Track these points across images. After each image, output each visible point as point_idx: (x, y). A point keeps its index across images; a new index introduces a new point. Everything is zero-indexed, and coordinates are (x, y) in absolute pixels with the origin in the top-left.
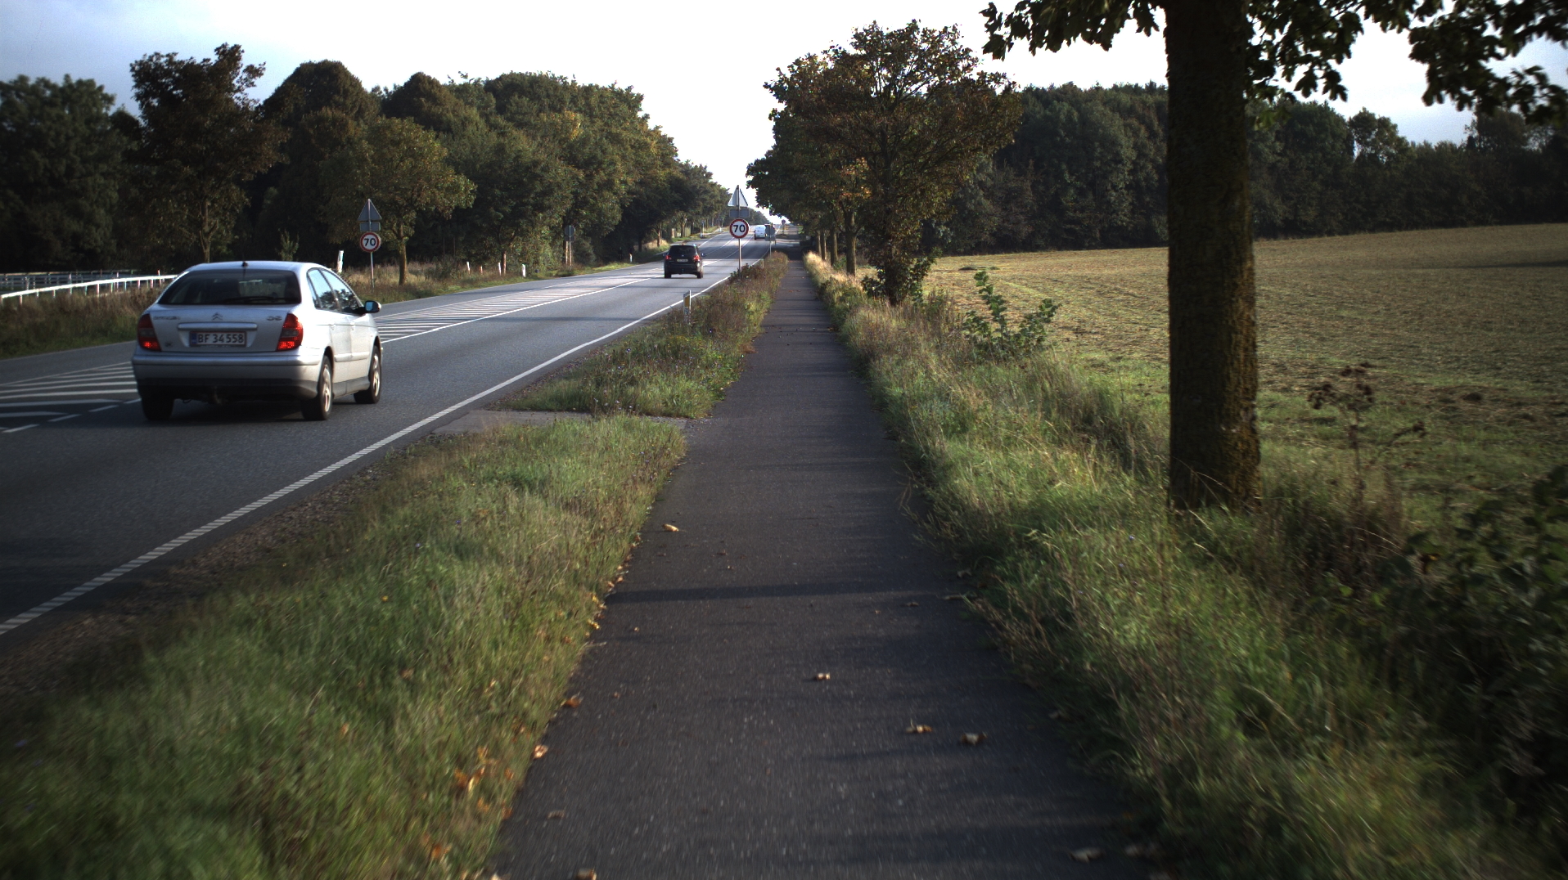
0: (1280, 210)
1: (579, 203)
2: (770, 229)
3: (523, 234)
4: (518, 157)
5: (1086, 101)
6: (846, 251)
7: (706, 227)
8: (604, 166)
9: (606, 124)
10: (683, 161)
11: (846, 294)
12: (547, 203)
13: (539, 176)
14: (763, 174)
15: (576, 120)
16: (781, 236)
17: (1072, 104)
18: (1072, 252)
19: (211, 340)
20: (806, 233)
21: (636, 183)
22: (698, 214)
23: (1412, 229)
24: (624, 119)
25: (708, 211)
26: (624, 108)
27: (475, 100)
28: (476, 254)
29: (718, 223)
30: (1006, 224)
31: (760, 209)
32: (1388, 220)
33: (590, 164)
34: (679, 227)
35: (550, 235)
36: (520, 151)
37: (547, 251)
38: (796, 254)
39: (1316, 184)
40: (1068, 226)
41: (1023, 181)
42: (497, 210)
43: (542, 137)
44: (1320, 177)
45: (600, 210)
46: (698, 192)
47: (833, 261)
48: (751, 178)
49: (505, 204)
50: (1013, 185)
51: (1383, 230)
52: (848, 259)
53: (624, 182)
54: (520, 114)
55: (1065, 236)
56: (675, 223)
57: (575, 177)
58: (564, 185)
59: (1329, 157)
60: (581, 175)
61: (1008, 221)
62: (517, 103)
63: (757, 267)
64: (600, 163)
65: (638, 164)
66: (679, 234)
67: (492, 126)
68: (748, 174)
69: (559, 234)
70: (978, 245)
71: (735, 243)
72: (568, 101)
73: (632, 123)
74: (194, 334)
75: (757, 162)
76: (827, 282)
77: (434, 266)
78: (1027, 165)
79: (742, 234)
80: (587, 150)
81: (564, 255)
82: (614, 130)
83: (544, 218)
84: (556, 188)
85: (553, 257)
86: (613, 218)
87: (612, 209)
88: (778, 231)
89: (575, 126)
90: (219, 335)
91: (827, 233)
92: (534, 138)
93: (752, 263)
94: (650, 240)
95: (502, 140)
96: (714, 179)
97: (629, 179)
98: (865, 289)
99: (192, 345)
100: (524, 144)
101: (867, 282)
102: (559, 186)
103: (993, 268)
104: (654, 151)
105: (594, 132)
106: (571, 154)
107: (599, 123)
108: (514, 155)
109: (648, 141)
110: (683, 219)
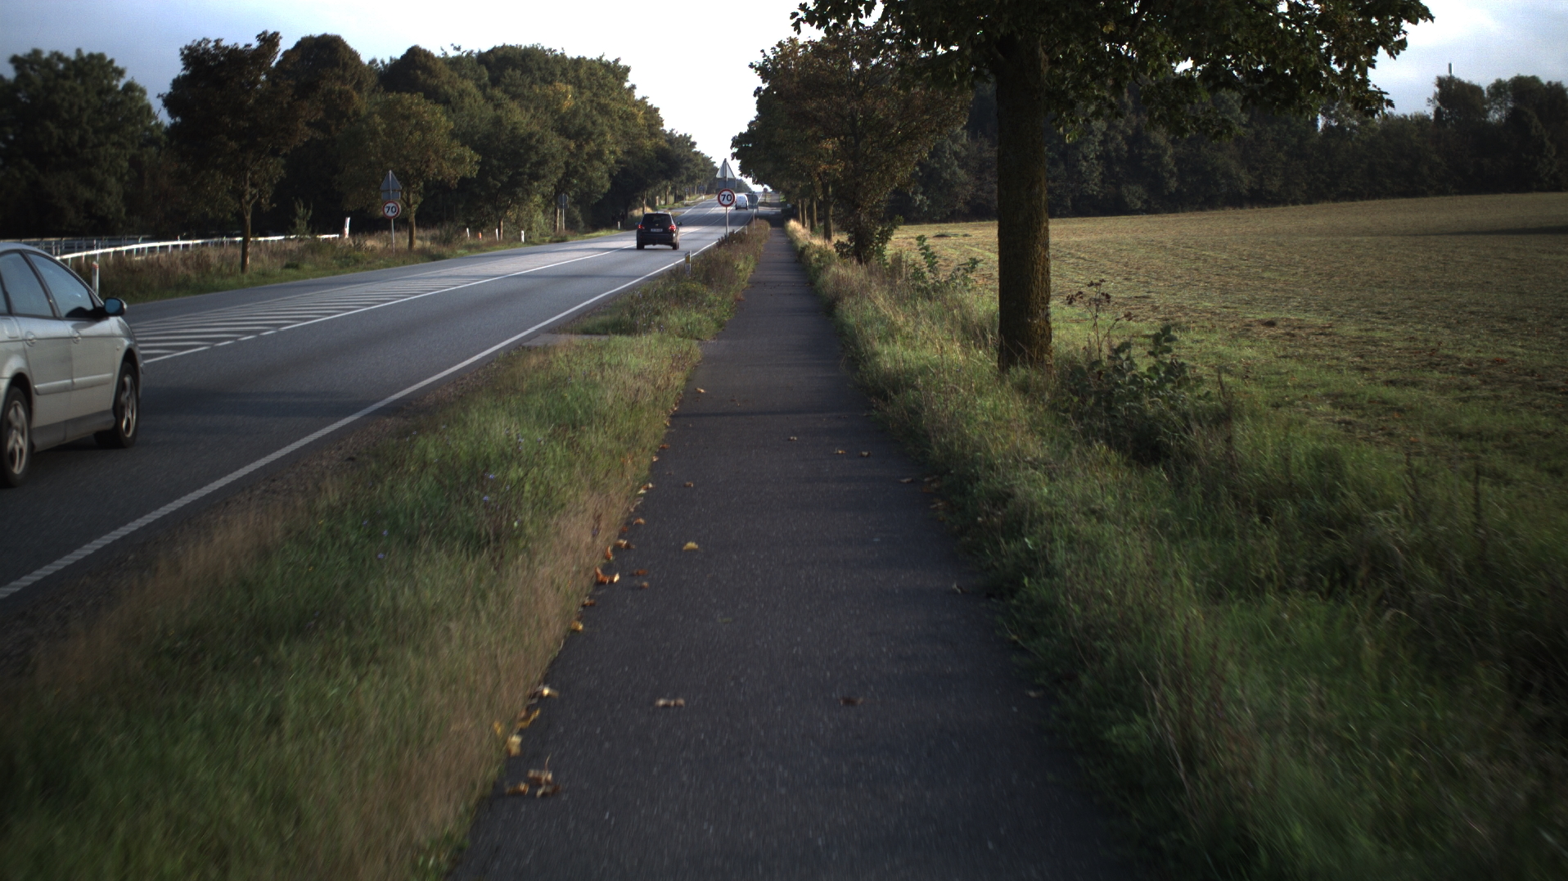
0: (1246, 180)
1: (570, 172)
2: (752, 196)
3: (519, 202)
4: (514, 129)
6: (823, 218)
7: (689, 195)
8: (594, 137)
9: (595, 95)
10: (668, 131)
11: (821, 256)
12: (542, 172)
13: (534, 147)
14: (744, 146)
15: (567, 91)
16: (763, 204)
20: (788, 201)
21: (624, 152)
22: (681, 182)
23: (1374, 198)
24: (613, 90)
25: (691, 179)
26: (612, 79)
27: (469, 73)
28: (475, 221)
29: (701, 191)
30: (979, 193)
31: (743, 178)
32: (1350, 190)
33: (581, 135)
34: (663, 194)
35: (543, 203)
36: (515, 123)
37: (539, 217)
38: (778, 222)
39: (1281, 155)
42: (494, 179)
43: (536, 108)
44: (1285, 148)
45: (591, 179)
46: (683, 161)
47: (812, 228)
48: (735, 150)
49: (502, 173)
50: (986, 155)
51: (1345, 200)
52: (825, 225)
53: (613, 152)
54: (514, 86)
56: (660, 191)
57: (566, 148)
58: (558, 155)
59: (1293, 129)
60: (572, 145)
61: (982, 190)
62: (510, 76)
63: (742, 233)
64: (591, 134)
65: (625, 134)
66: (663, 202)
67: (489, 98)
68: (732, 146)
69: (550, 202)
70: (953, 213)
71: (719, 210)
72: (558, 73)
73: (620, 93)
75: (741, 134)
76: (806, 246)
77: (437, 232)
79: (729, 203)
80: (577, 122)
81: (555, 222)
82: (603, 101)
83: (539, 187)
84: (550, 159)
85: (545, 224)
86: (603, 187)
87: (601, 178)
88: (760, 199)
89: (566, 97)
91: (807, 201)
92: (527, 110)
93: (737, 229)
94: (635, 208)
95: (498, 112)
96: (697, 148)
97: (618, 150)
98: (837, 251)
100: (519, 116)
101: (840, 246)
102: (553, 157)
103: (966, 235)
104: (640, 121)
105: (585, 103)
106: (563, 125)
107: (588, 94)
108: (510, 128)
109: (633, 114)
110: (666, 187)
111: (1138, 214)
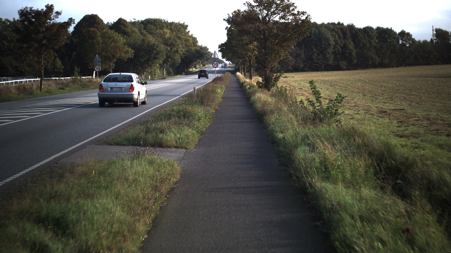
0: (378, 60)
1: (168, 57)
2: (226, 65)
3: (150, 66)
4: (149, 43)
5: (320, 27)
6: (249, 71)
7: (207, 64)
8: (176, 46)
9: (176, 34)
10: (200, 45)
11: (251, 87)
12: (157, 57)
13: (155, 48)
14: (223, 48)
15: (167, 32)
17: (315, 28)
18: (316, 72)
19: (115, 89)
20: (236, 66)
21: (186, 51)
22: (204, 60)
23: (416, 66)
24: (182, 32)
25: (207, 60)
26: (183, 29)
27: (138, 26)
29: (210, 63)
30: (296, 64)
31: (223, 59)
33: (172, 45)
34: (199, 64)
35: (159, 66)
36: (149, 41)
37: (158, 71)
38: (233, 72)
39: (388, 52)
40: (315, 64)
41: (301, 51)
42: (142, 59)
43: (157, 37)
44: (389, 50)
45: (174, 59)
46: (204, 54)
47: (245, 75)
48: (220, 49)
49: (145, 57)
50: (298, 52)
52: (250, 74)
53: (182, 51)
54: (150, 30)
55: (314, 67)
57: (167, 49)
58: (163, 51)
59: (392, 44)
60: (169, 48)
61: (297, 63)
62: (149, 27)
63: (221, 77)
65: (186, 45)
66: (199, 67)
67: (142, 33)
69: (162, 66)
70: (288, 70)
71: (214, 69)
72: (165, 26)
73: (185, 33)
74: (111, 88)
75: (222, 44)
76: (244, 82)
78: (302, 46)
79: (216, 66)
80: (171, 41)
81: (164, 73)
82: (179, 35)
83: (157, 61)
85: (160, 73)
86: (178, 61)
87: (178, 59)
88: (228, 66)
89: (167, 34)
90: (117, 88)
91: (243, 66)
92: (154, 37)
93: (219, 75)
94: (190, 69)
95: (144, 38)
96: (209, 50)
97: (184, 50)
98: (257, 85)
99: (111, 90)
100: (151, 39)
101: (258, 83)
102: (161, 52)
103: (293, 77)
104: (191, 42)
105: (173, 36)
106: (166, 42)
107: (174, 33)
108: (147, 42)
109: (189, 39)
110: (200, 62)
111: (344, 70)
